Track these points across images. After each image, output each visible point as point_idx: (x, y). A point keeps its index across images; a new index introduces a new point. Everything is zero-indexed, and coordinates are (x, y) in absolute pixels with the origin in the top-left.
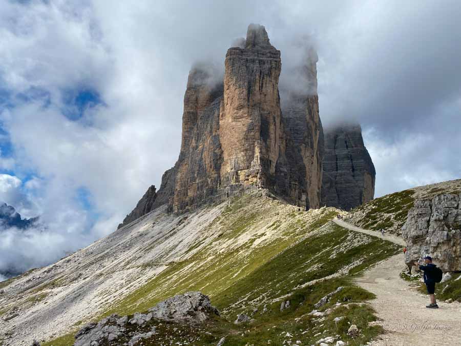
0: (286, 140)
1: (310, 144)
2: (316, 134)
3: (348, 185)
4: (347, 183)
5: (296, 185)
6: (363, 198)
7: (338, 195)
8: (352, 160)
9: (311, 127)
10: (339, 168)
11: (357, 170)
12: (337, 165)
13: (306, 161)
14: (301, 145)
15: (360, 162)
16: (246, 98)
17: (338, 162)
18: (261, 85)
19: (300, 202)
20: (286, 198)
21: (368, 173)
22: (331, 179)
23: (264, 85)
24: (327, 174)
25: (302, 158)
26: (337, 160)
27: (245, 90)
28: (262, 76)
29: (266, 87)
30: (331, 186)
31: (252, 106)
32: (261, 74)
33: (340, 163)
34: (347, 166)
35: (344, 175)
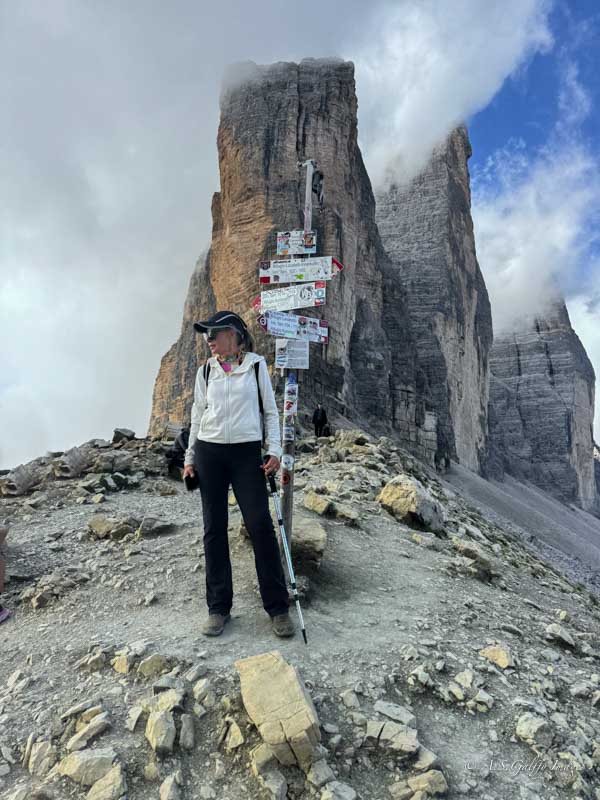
0: (384, 288)
1: (455, 314)
2: (471, 297)
3: (541, 400)
4: (540, 396)
5: (408, 392)
6: (572, 424)
7: (523, 421)
8: (548, 353)
9: (457, 278)
10: (522, 371)
11: (559, 372)
12: (519, 365)
13: (448, 350)
14: (435, 314)
15: (564, 357)
16: (261, 168)
17: (521, 358)
18: (300, 138)
19: (421, 433)
20: (380, 423)
21: (582, 377)
22: (507, 391)
23: (310, 139)
24: (499, 381)
25: (438, 343)
26: (519, 355)
27: (256, 149)
28: (303, 116)
29: (315, 143)
30: (508, 406)
31: (278, 190)
32: (300, 111)
33: (525, 359)
34: (539, 365)
35: (535, 381)
